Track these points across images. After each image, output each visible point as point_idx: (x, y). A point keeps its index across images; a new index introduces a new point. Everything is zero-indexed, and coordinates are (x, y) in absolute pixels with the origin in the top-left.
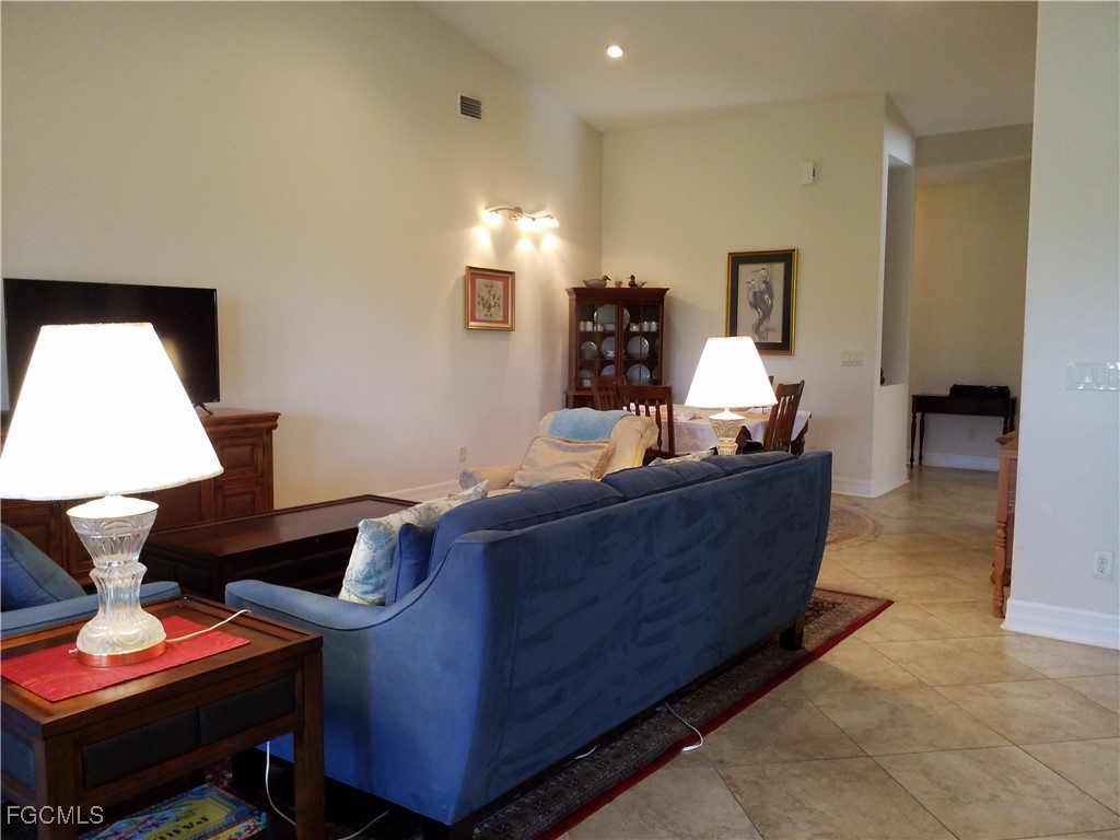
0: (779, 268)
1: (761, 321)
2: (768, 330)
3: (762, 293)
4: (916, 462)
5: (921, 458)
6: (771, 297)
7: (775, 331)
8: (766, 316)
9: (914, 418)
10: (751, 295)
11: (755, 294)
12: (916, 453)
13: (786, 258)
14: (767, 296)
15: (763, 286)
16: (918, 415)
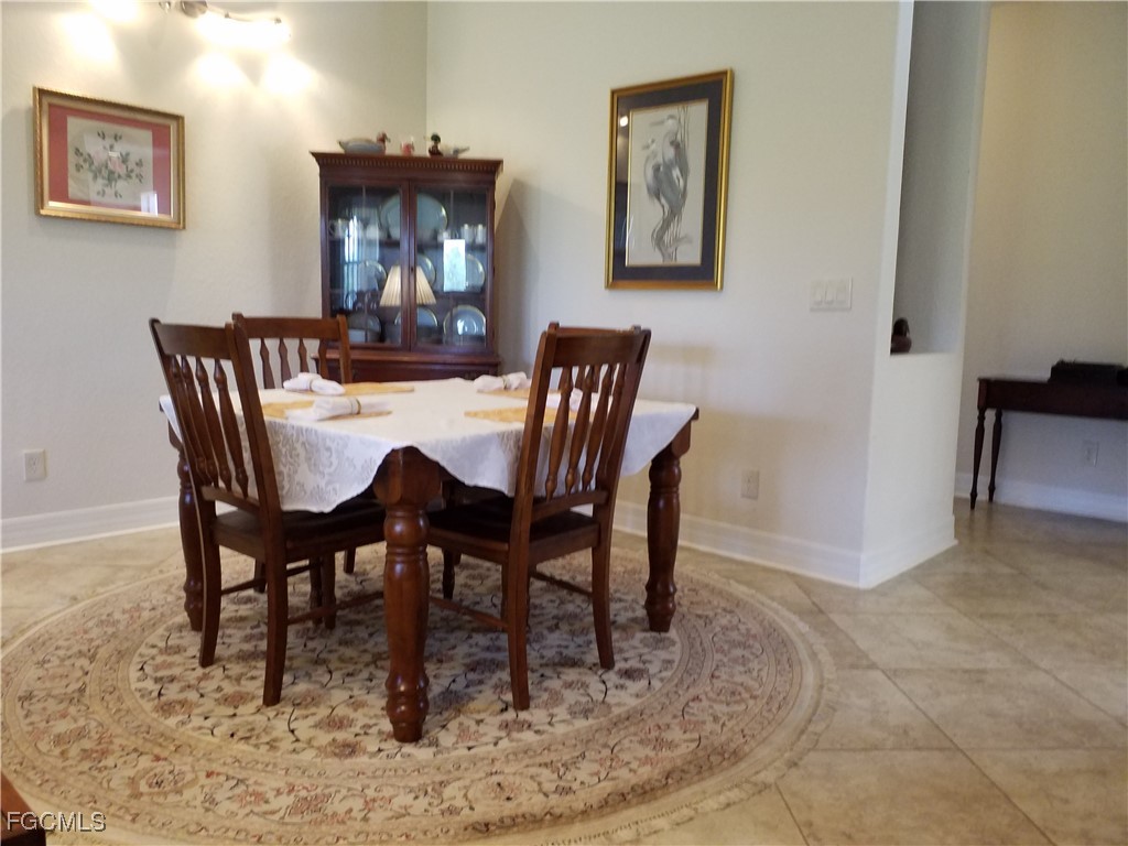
0: (698, 112)
1: (666, 224)
2: (677, 240)
3: (669, 167)
4: (983, 496)
5: (992, 489)
6: (684, 172)
7: (690, 242)
8: (674, 212)
9: (981, 418)
10: (650, 172)
11: (657, 169)
12: (984, 480)
13: (710, 90)
14: (676, 173)
15: (670, 153)
16: (990, 415)
